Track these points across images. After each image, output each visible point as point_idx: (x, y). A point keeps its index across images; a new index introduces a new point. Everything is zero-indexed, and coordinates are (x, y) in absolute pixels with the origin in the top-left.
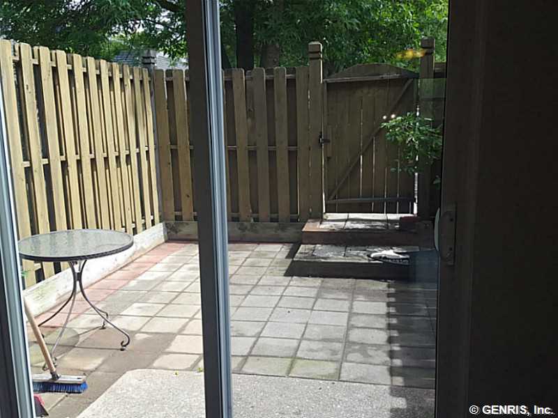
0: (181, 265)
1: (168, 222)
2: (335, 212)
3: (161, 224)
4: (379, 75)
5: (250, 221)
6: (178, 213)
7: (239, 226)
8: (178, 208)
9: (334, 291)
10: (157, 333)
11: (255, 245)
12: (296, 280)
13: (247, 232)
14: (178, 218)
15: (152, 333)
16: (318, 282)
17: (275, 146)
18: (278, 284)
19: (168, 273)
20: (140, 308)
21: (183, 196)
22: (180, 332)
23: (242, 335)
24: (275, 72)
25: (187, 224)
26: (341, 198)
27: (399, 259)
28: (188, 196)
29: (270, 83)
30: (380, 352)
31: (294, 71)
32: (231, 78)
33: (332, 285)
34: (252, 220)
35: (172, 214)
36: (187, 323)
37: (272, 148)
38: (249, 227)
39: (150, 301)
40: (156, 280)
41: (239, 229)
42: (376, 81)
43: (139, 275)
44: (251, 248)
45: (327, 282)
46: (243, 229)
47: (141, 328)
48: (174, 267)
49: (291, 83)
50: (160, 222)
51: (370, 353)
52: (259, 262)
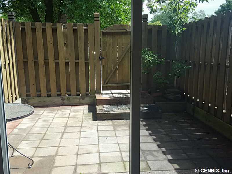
0: (37, 119)
1: (23, 98)
2: (106, 90)
3: (20, 99)
4: (124, 29)
5: (66, 96)
6: (28, 93)
7: (61, 98)
8: (28, 90)
9: (120, 126)
10: (44, 157)
11: (70, 107)
12: (100, 122)
13: (65, 101)
14: (28, 96)
15: (41, 157)
16: (110, 122)
17: (78, 60)
18: (92, 125)
19: (33, 124)
20: (27, 143)
21: (31, 84)
22: (57, 154)
23: (90, 153)
24: (78, 25)
25: (33, 98)
26: (109, 84)
27: (144, 110)
28: (34, 85)
29: (75, 31)
30: (159, 154)
31: (87, 26)
32: (56, 27)
33: (117, 124)
34: (67, 96)
35: (24, 94)
36: (58, 149)
37: (77, 61)
38: (66, 99)
39: (30, 139)
40: (28, 128)
41: (61, 100)
42: (124, 32)
43: (17, 126)
44: (69, 109)
45: (115, 122)
46: (63, 100)
47: (34, 155)
48: (34, 120)
49: (86, 31)
50: (19, 98)
51: (156, 154)
52: (77, 115)
